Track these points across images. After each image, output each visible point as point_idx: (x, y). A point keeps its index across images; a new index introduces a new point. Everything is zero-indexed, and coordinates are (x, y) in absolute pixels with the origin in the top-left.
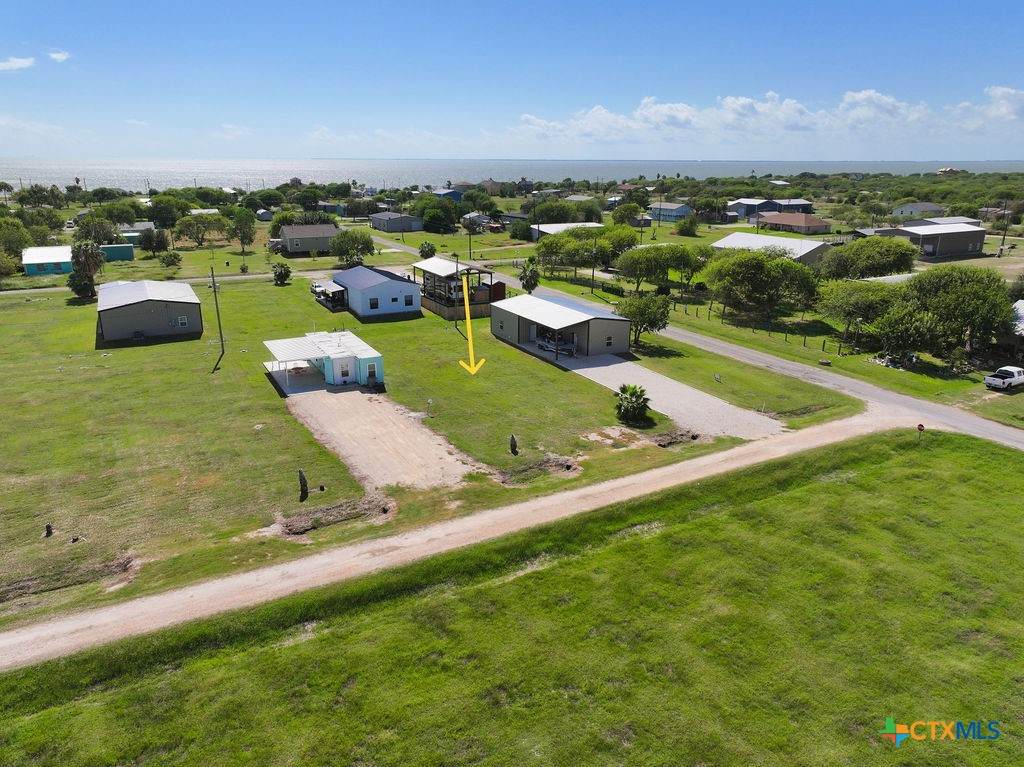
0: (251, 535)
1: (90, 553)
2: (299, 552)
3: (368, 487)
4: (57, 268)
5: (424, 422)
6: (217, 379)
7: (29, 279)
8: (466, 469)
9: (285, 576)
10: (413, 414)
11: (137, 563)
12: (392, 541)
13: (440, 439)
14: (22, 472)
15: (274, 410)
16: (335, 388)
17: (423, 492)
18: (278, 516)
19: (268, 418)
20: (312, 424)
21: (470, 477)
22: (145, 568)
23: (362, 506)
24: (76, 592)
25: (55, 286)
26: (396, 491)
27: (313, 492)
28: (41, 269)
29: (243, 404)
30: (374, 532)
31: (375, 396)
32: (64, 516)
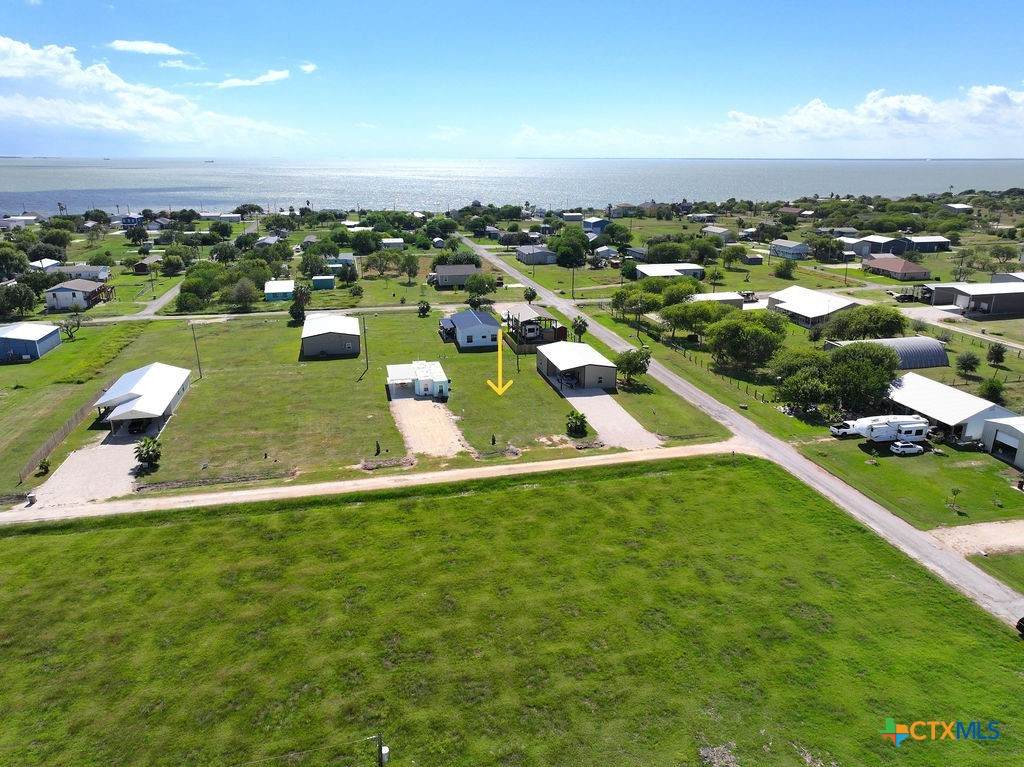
0: (348, 467)
1: (281, 466)
2: (365, 476)
3: (409, 452)
4: (284, 296)
5: (457, 423)
6: (358, 387)
7: (267, 304)
8: (461, 449)
9: (355, 485)
10: (454, 417)
11: (298, 473)
12: (406, 477)
13: (459, 433)
14: (256, 429)
15: (381, 408)
16: (419, 398)
17: (434, 458)
18: (363, 461)
19: (376, 412)
20: (397, 418)
21: (461, 453)
22: (301, 475)
23: (402, 461)
24: (274, 481)
25: (282, 310)
26: (421, 456)
27: (383, 452)
28: (276, 296)
29: (366, 403)
30: (402, 473)
31: (439, 404)
32: (273, 450)
